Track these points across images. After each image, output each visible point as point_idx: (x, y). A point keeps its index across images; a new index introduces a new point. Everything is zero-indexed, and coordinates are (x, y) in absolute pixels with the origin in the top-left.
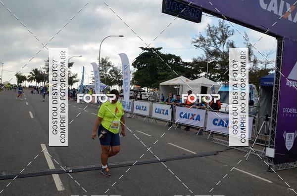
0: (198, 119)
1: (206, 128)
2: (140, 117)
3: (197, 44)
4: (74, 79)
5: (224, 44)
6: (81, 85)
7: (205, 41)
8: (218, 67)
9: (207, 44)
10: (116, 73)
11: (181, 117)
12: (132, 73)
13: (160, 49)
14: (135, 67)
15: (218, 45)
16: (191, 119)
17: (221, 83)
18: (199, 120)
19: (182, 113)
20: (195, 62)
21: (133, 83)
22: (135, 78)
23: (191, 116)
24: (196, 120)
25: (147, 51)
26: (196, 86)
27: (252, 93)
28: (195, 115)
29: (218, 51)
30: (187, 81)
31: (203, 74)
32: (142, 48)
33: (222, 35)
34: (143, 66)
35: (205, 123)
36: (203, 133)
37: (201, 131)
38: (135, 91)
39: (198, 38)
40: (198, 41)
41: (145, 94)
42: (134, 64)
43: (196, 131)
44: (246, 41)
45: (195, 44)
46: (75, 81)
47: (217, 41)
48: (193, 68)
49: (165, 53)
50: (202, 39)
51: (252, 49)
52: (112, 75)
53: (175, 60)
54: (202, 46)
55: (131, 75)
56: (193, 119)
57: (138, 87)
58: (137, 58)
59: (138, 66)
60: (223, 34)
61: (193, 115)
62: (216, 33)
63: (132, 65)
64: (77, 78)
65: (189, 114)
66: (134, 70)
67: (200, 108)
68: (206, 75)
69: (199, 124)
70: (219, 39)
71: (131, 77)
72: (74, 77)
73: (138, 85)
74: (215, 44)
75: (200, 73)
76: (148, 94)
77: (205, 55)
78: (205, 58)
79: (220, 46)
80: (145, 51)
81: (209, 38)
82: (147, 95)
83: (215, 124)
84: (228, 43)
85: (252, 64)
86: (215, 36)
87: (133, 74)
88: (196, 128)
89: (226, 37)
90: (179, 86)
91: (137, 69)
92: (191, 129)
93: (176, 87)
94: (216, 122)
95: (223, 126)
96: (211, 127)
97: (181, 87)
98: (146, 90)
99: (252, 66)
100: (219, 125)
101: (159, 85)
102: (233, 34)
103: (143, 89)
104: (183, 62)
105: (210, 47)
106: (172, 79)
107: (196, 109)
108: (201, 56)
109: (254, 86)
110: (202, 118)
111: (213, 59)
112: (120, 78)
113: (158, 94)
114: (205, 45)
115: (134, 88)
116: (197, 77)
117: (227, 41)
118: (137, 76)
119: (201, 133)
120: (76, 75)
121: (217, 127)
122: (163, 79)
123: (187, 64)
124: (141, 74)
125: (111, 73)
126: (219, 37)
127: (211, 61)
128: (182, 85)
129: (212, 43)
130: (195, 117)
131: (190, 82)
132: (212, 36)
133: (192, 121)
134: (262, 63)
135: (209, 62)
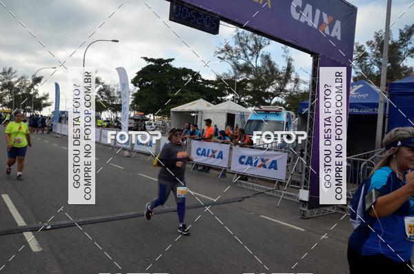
0: (220, 156)
1: (230, 168)
2: (143, 155)
3: (222, 55)
4: (44, 102)
5: (258, 56)
6: (56, 111)
7: (232, 51)
8: (249, 87)
9: (235, 55)
10: (108, 93)
11: (198, 154)
12: (131, 93)
13: (171, 60)
14: (135, 85)
15: (250, 57)
16: (211, 157)
17: (253, 108)
18: (222, 158)
19: (200, 149)
20: (219, 79)
21: (132, 108)
22: (135, 102)
23: (211, 153)
24: (218, 158)
25: (153, 64)
26: (220, 112)
27: (290, 123)
28: (216, 151)
29: (250, 65)
30: (208, 105)
31: (230, 96)
32: (146, 59)
33: (254, 44)
34: (148, 84)
35: (230, 162)
36: (227, 175)
37: (225, 173)
38: (135, 120)
39: (223, 48)
40: (223, 51)
41: (151, 124)
42: (135, 82)
43: (218, 173)
44: (284, 54)
45: (219, 55)
46: (45, 105)
47: (249, 52)
48: (216, 88)
49: (178, 67)
50: (228, 49)
51: (293, 64)
52: (102, 97)
53: (192, 77)
54: (228, 59)
55: (131, 96)
56: (214, 157)
57: (141, 113)
58: (139, 73)
59: (141, 83)
60: (256, 43)
61: (214, 152)
62: (247, 41)
63: (132, 82)
64: (49, 101)
65: (209, 151)
66: (133, 89)
67: (223, 143)
68: (233, 97)
69: (222, 163)
70: (251, 50)
71: (130, 100)
72: (44, 98)
73: (141, 111)
74: (246, 56)
75: (225, 95)
76: (155, 124)
77: (232, 71)
78: (232, 75)
79: (252, 59)
80: (150, 63)
81: (238, 47)
82: (153, 125)
83: (242, 163)
84: (262, 55)
85: (293, 84)
86: (246, 44)
87: (133, 95)
88: (218, 169)
89: (261, 47)
90: (197, 112)
91: (138, 89)
92: (211, 171)
93: (193, 115)
94: (243, 160)
95: (251, 164)
96: (236, 167)
97: (199, 114)
98: (152, 118)
99: (293, 86)
100: (246, 164)
101: (169, 111)
102: (269, 44)
103: (148, 116)
104: (203, 80)
105: (239, 60)
106: (188, 102)
107: (218, 144)
108: (228, 72)
109: (292, 113)
110: (226, 155)
111: (243, 76)
112: (113, 101)
113: (168, 124)
114: (232, 57)
115: (135, 116)
116: (222, 101)
117: (261, 53)
118: (138, 98)
119: (224, 175)
120: (47, 95)
121: (244, 166)
122: (175, 103)
123: (208, 82)
124: (144, 95)
125: (100, 94)
126: (251, 46)
127: (240, 79)
128: (202, 112)
129: (242, 54)
130: (216, 155)
131: (212, 107)
132: (241, 45)
133: (212, 159)
134: (305, 83)
135: (238, 81)
